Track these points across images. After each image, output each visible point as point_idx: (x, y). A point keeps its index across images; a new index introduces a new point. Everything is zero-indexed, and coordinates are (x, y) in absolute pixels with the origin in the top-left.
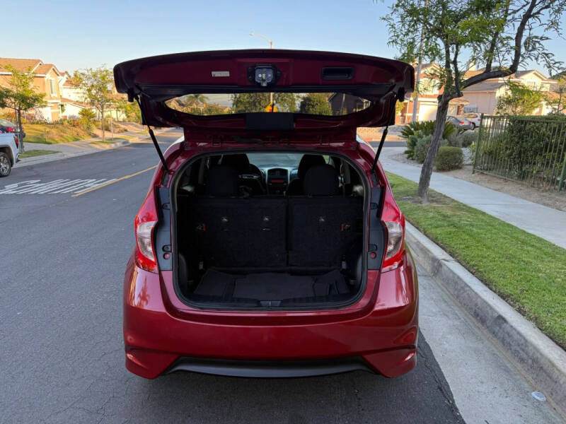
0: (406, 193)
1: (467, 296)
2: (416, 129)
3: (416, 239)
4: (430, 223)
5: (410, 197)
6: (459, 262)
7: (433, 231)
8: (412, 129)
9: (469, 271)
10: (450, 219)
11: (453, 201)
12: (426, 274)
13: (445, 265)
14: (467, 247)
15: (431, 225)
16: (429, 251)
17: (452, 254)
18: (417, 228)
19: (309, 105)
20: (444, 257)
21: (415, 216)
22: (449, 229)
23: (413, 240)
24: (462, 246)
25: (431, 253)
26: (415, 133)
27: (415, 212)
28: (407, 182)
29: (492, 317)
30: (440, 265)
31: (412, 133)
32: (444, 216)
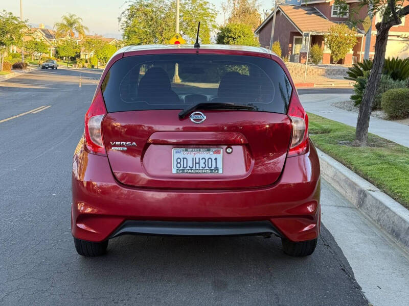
0: (343, 138)
1: (386, 217)
2: (366, 69)
3: (345, 176)
4: (363, 161)
5: (348, 141)
6: (385, 192)
7: (365, 168)
8: (361, 69)
9: (393, 198)
10: (385, 158)
11: (398, 145)
12: (352, 206)
13: (369, 194)
14: (397, 179)
15: (363, 163)
16: (356, 185)
17: (379, 186)
18: (349, 168)
19: (228, 37)
20: (370, 188)
21: (348, 157)
22: (381, 166)
23: (342, 177)
24: (391, 179)
25: (358, 186)
26: (365, 73)
27: (349, 153)
28: (346, 127)
29: (405, 229)
30: (365, 195)
31: (361, 74)
32: (380, 156)
